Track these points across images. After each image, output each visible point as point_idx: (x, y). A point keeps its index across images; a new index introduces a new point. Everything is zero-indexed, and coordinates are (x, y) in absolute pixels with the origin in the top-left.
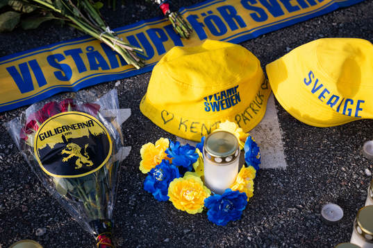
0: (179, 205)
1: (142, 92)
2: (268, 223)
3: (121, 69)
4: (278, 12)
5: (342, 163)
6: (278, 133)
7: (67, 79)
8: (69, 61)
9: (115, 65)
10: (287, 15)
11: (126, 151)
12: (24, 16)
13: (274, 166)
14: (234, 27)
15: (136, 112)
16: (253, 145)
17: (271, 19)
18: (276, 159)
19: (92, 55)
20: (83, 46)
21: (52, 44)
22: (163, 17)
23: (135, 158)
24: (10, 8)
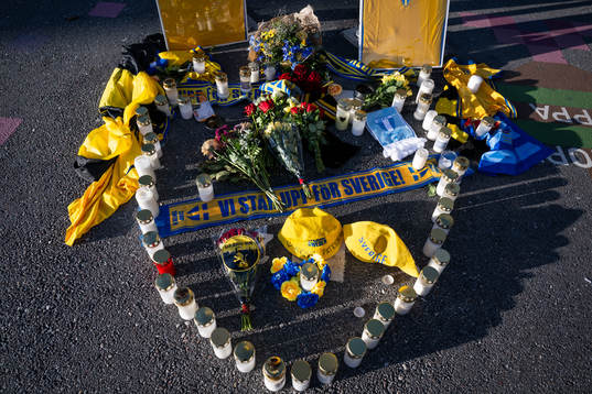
0: (285, 295)
1: (280, 226)
2: (326, 311)
3: (273, 211)
4: (359, 191)
5: (371, 284)
6: (343, 261)
7: (246, 212)
8: (248, 203)
9: (271, 208)
10: (363, 193)
11: (266, 258)
12: (232, 175)
13: (337, 280)
14: (334, 196)
15: (276, 237)
16: (328, 269)
17: (355, 194)
18: (338, 276)
19: (261, 200)
20: (257, 195)
21: (242, 191)
22: (298, 184)
23: (269, 264)
24: (225, 169)
